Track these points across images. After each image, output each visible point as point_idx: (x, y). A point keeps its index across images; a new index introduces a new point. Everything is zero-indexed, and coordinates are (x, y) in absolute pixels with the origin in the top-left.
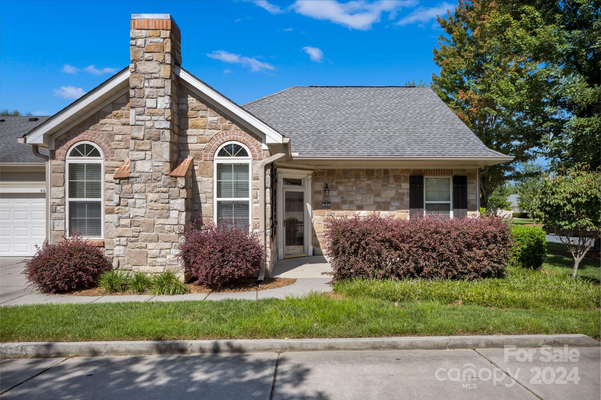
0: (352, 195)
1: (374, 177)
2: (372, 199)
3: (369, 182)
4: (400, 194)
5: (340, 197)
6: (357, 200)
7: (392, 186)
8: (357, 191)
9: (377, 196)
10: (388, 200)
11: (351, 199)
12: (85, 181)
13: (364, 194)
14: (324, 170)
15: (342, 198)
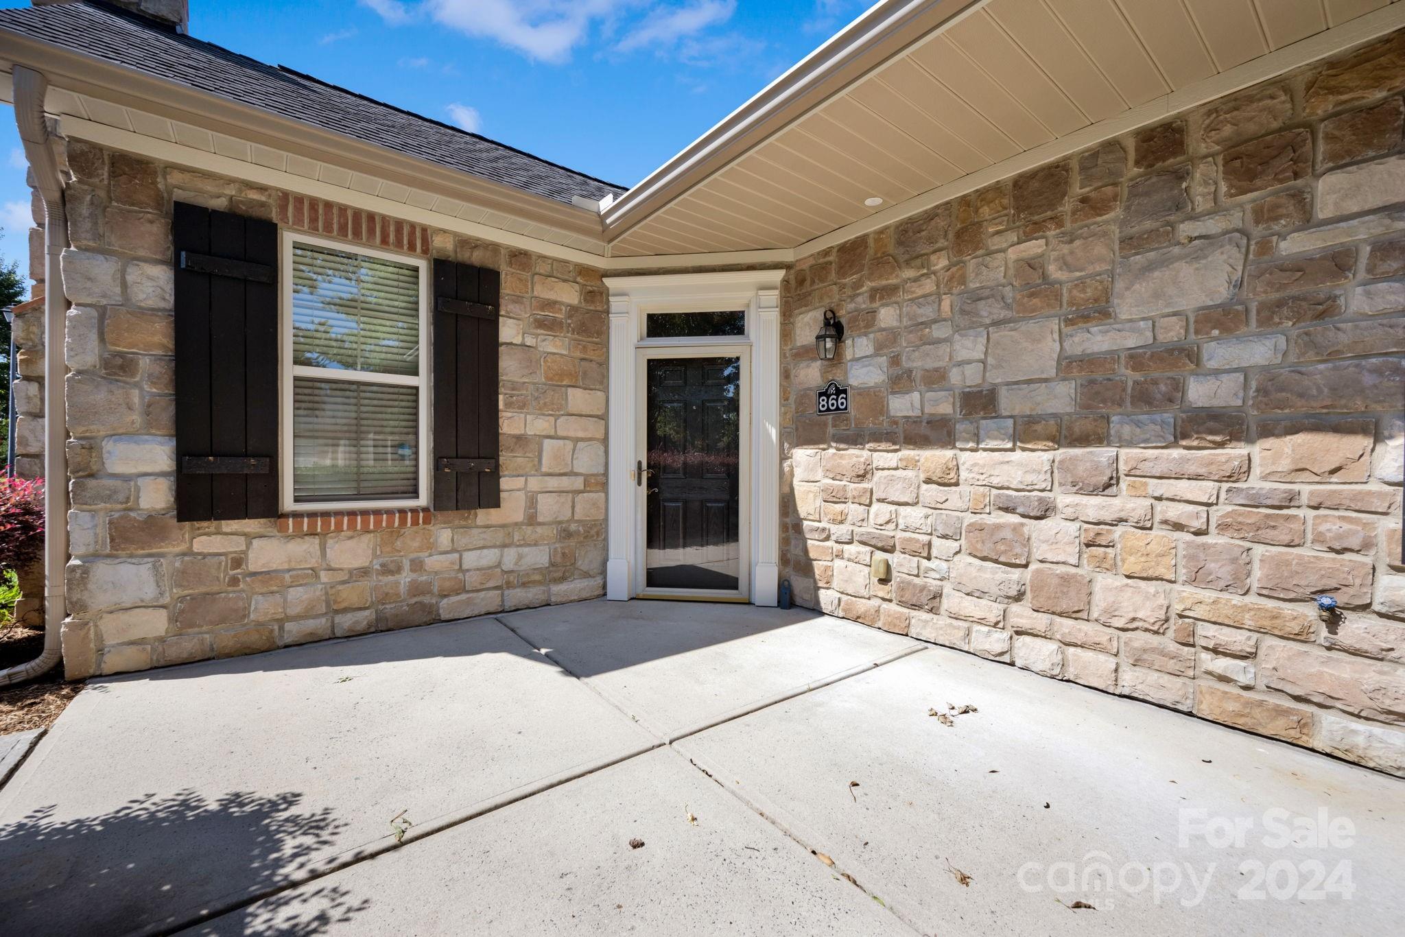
0: (938, 341)
1: (1067, 206)
2: (1051, 347)
3: (1034, 247)
4: (1300, 267)
5: (883, 360)
6: (960, 364)
7: (1212, 226)
8: (963, 312)
9: (1086, 318)
10: (1172, 332)
11: (930, 364)
13: (996, 323)
14: (826, 253)
15: (895, 361)
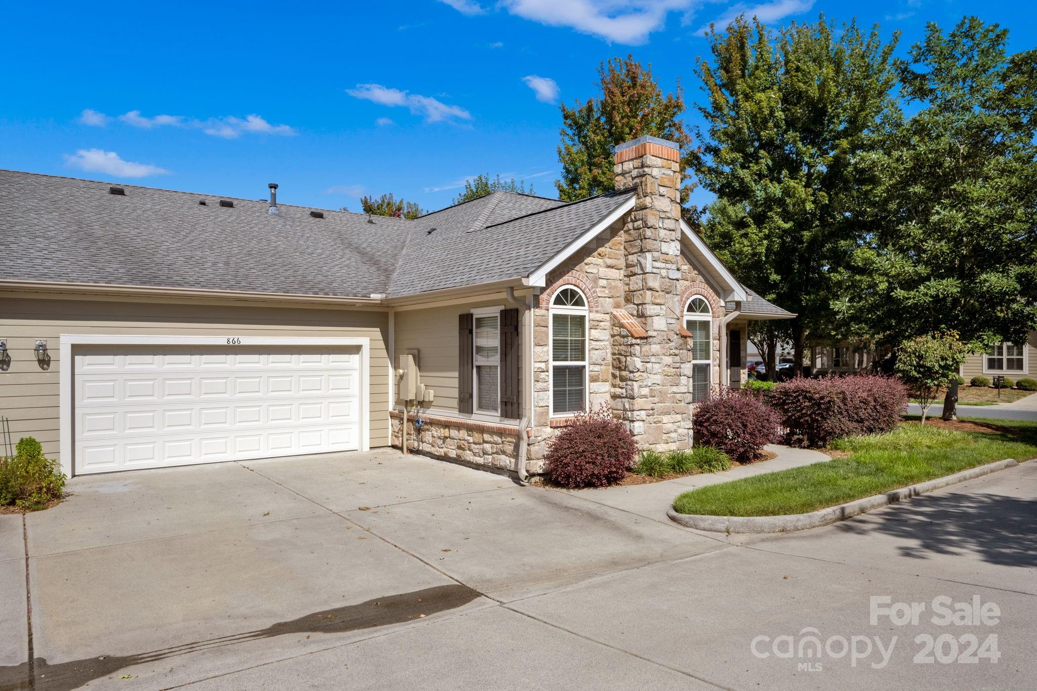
12: (569, 338)
